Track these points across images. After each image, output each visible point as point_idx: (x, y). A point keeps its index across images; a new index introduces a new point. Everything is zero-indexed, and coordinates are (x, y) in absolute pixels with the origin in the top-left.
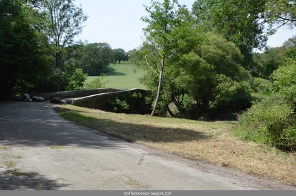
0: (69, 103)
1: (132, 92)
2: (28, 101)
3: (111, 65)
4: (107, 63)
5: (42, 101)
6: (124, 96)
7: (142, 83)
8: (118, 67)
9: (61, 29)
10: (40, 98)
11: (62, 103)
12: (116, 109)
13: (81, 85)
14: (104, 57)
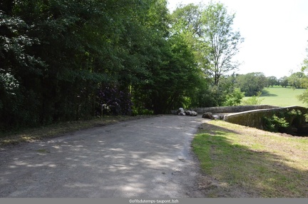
0: (221, 118)
1: (291, 109)
2: (182, 115)
3: (265, 89)
4: (262, 87)
5: (195, 116)
6: (282, 113)
7: (300, 100)
8: (270, 90)
9: (221, 52)
10: (193, 112)
11: (213, 119)
12: (273, 126)
13: (239, 102)
14: (260, 83)
